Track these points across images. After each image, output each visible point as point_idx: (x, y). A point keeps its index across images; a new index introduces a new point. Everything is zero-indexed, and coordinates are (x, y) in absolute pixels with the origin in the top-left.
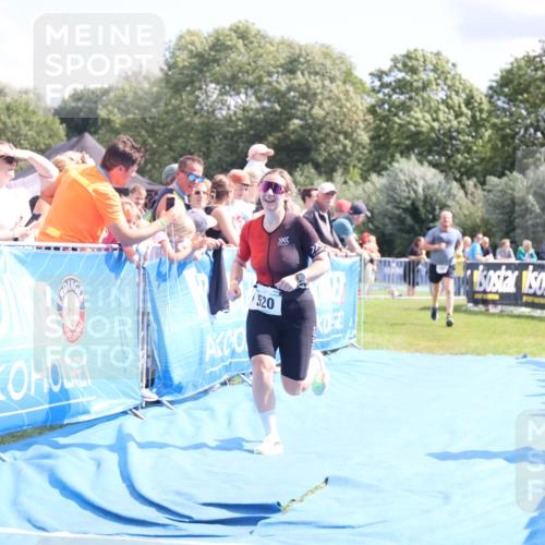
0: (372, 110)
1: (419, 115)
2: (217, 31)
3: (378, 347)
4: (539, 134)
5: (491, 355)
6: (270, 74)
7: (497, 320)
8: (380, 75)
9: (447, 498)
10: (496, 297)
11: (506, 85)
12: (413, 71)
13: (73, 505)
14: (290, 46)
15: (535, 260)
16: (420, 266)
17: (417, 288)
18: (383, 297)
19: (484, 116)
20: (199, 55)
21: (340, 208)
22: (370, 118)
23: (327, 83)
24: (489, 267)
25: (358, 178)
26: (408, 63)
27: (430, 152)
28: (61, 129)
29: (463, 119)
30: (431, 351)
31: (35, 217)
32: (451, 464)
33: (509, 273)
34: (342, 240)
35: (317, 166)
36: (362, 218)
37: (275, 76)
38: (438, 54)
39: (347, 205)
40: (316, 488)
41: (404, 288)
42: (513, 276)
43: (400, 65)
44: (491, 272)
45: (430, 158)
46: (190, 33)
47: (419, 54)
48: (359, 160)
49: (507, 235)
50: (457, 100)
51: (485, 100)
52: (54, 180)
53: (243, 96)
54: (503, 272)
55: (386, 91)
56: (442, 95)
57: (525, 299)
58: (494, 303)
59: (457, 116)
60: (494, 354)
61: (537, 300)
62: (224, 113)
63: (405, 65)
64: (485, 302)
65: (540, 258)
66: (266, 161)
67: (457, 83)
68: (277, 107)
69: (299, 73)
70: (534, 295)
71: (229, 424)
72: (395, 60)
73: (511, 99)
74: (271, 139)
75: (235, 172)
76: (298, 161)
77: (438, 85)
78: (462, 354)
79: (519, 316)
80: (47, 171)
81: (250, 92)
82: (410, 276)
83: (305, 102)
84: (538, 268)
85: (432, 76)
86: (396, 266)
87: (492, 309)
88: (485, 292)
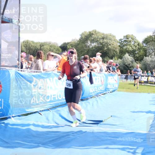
0: (120, 46)
1: (129, 47)
2: (89, 31)
3: (121, 91)
4: (152, 51)
5: (142, 93)
6: (100, 39)
7: (143, 86)
8: (121, 40)
9: (134, 120)
10: (143, 82)
11: (146, 41)
12: (128, 38)
13: (64, 120)
14: (103, 34)
15: (151, 75)
16: (129, 76)
17: (128, 80)
18: (121, 82)
19: (141, 47)
20: (86, 36)
21: (114, 65)
22: (119, 48)
23: (110, 41)
24: (142, 76)
25: (116, 59)
26: (127, 37)
27: (131, 54)
28: (61, 50)
29: (137, 48)
30: (131, 92)
31: (57, 66)
32: (135, 113)
33: (146, 77)
34: (114, 71)
35: (109, 57)
36: (118, 66)
37: (101, 40)
38: (132, 35)
39: (115, 64)
40: (110, 118)
41: (125, 80)
42: (146, 78)
43: (125, 37)
44: (142, 77)
45: (131, 55)
46: (85, 32)
47: (129, 35)
48: (117, 56)
49: (145, 70)
50: (136, 44)
51: (141, 44)
52: (61, 59)
53: (95, 44)
54: (145, 77)
55: (122, 43)
56: (133, 43)
57: (149, 82)
58: (143, 83)
59: (136, 47)
60: (143, 92)
61: (151, 83)
62: (91, 47)
63: (126, 37)
64: (141, 83)
65: (152, 74)
66: (100, 56)
67: (136, 41)
68: (101, 46)
69: (105, 39)
70: (151, 81)
71: (93, 105)
72: (124, 36)
73: (146, 44)
74: (100, 51)
75: (94, 58)
76: (105, 56)
77: (132, 41)
78: (137, 93)
79: (148, 86)
80: (60, 57)
81: (96, 43)
82: (126, 78)
83: (106, 45)
84: (151, 76)
85: (131, 40)
86: (124, 76)
87: (142, 84)
88: (141, 81)
